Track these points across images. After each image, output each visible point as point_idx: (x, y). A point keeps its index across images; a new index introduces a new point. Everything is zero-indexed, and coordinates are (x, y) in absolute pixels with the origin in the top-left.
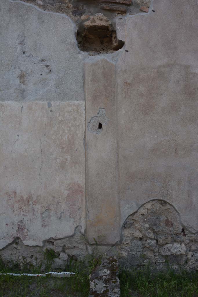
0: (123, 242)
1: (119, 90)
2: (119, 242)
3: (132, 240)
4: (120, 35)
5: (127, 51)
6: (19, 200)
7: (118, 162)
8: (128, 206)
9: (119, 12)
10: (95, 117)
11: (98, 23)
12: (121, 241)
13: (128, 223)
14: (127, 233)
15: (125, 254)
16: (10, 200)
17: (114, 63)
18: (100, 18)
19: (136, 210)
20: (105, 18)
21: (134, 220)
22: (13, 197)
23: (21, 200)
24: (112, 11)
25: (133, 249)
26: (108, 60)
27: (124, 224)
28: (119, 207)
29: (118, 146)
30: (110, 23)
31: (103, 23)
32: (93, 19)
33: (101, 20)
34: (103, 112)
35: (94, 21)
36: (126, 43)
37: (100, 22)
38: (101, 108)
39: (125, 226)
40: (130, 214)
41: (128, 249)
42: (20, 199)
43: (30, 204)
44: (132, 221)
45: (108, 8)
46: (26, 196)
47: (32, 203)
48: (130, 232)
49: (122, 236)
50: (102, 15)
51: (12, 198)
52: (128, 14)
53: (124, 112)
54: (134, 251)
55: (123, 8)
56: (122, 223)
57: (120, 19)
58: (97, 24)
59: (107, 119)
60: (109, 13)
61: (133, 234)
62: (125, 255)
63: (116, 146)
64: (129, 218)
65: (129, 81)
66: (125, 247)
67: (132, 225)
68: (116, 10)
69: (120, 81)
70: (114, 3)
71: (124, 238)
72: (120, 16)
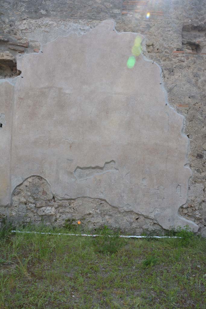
0: (13, 205)
1: (15, 102)
2: (9, 204)
3: (19, 204)
4: (19, 67)
5: (22, 77)
7: (11, 149)
8: (16, 179)
9: (20, 52)
11: (5, 57)
12: (11, 204)
13: (16, 191)
14: (15, 198)
15: (14, 214)
17: (13, 85)
18: (7, 54)
19: (21, 183)
20: (11, 55)
21: (20, 189)
24: (14, 50)
25: (19, 210)
26: (9, 83)
27: (14, 191)
28: (11, 180)
29: (12, 139)
30: (13, 58)
31: (9, 58)
32: (2, 55)
33: (8, 55)
34: (3, 116)
35: (3, 56)
36: (22, 72)
37: (7, 57)
38: (2, 114)
39: (15, 193)
40: (17, 185)
41: (17, 211)
44: (19, 191)
45: (12, 49)
48: (18, 198)
49: (12, 200)
50: (9, 52)
52: (25, 53)
53: (17, 117)
54: (21, 212)
55: (21, 49)
56: (12, 191)
57: (20, 56)
58: (5, 59)
59: (6, 121)
60: (13, 52)
61: (20, 199)
62: (14, 215)
63: (10, 139)
64: (17, 188)
65: (22, 97)
66: (14, 209)
67: (19, 193)
68: (17, 50)
69: (16, 96)
70: (16, 45)
71: (14, 202)
72: (20, 54)
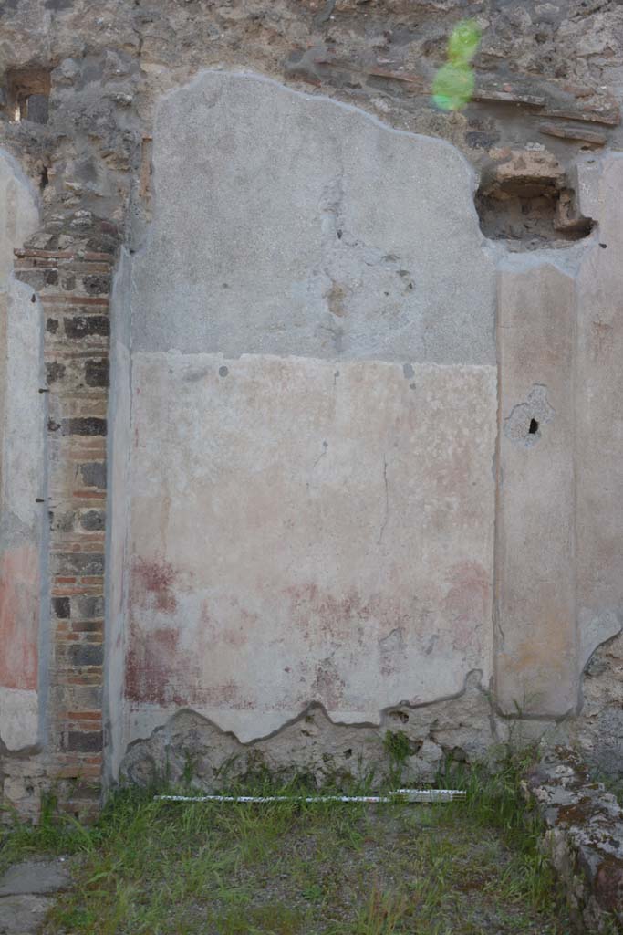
0: (583, 711)
1: (582, 341)
2: (574, 711)
3: (606, 708)
4: (588, 203)
5: (604, 246)
6: (323, 606)
7: (575, 513)
8: (596, 620)
9: (588, 145)
10: (523, 404)
11: (532, 170)
12: (579, 709)
13: (596, 663)
14: (593, 688)
15: (587, 743)
16: (298, 607)
17: (571, 276)
18: (538, 157)
19: (617, 632)
20: (550, 158)
21: (611, 655)
22: (308, 599)
23: (329, 607)
24: (569, 140)
25: (607, 729)
26: (558, 267)
27: (590, 663)
28: (577, 624)
29: (575, 476)
30: (561, 169)
31: (545, 172)
32: (521, 159)
33: (540, 161)
34: (541, 394)
35: (522, 163)
36: (603, 226)
37: (537, 166)
38: (536, 384)
39: (590, 671)
40: (601, 642)
41: (596, 732)
42: (325, 604)
43: (353, 617)
44: (605, 660)
45: (562, 135)
46: (343, 595)
47: (359, 613)
48: (602, 686)
49: (581, 697)
50: (542, 148)
51: (304, 601)
52: (608, 149)
53: (591, 395)
54: (611, 736)
55: (598, 134)
56: (582, 664)
57: (589, 162)
58: (530, 174)
59: (551, 411)
60: (561, 146)
61: (608, 691)
62: (587, 746)
63: (572, 475)
64: (599, 651)
65: (606, 320)
66: (588, 726)
67: (606, 667)
68: (580, 140)
69: (583, 320)
70: (574, 120)
71: (586, 702)
72: (589, 155)
